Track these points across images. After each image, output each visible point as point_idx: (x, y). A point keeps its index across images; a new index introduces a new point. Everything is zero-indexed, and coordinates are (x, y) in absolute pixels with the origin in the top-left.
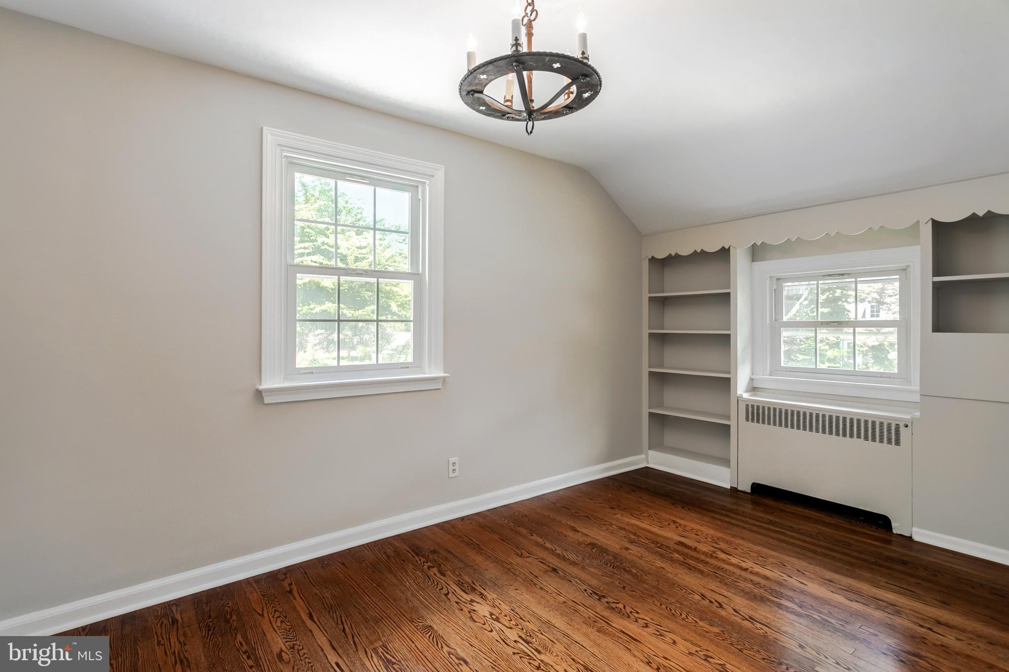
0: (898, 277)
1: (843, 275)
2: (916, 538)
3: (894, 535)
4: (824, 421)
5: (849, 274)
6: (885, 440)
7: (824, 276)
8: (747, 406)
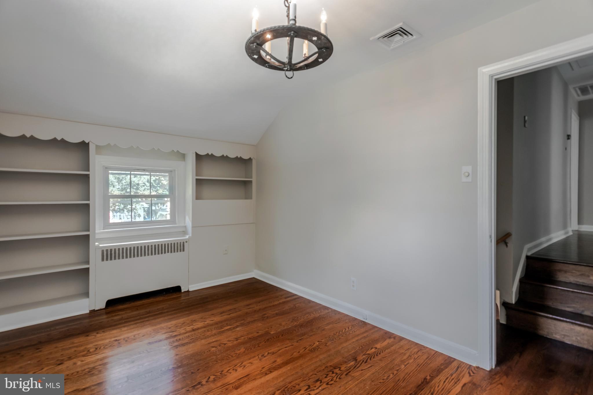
0: (167, 174)
1: (144, 170)
2: (191, 290)
3: (190, 293)
4: (152, 249)
5: (147, 170)
6: (179, 250)
7: (135, 170)
8: (103, 251)
